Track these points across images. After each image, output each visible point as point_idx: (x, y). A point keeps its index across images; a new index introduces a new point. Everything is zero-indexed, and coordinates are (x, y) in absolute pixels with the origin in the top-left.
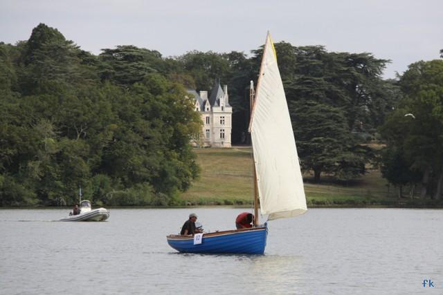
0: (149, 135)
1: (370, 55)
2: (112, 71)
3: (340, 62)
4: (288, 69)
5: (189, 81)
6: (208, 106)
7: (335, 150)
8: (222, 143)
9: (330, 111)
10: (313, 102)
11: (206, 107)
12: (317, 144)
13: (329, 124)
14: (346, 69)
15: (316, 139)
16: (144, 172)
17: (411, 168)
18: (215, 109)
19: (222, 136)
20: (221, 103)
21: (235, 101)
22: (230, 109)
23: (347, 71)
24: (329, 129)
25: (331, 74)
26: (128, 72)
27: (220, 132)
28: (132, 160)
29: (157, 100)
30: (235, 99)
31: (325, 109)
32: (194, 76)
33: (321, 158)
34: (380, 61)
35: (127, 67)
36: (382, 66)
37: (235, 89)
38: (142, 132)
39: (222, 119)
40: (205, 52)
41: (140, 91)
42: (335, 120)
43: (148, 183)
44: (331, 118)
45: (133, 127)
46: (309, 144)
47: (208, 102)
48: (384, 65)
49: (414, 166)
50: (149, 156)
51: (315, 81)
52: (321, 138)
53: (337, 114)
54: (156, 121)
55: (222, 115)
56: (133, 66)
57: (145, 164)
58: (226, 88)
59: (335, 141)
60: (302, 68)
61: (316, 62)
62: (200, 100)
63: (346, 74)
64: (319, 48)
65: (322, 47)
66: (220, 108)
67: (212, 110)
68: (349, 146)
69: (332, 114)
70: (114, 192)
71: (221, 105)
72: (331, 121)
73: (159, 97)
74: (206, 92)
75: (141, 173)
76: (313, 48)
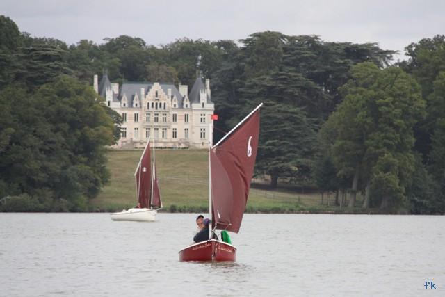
0: (51, 139)
1: (375, 45)
2: (24, 71)
3: (337, 54)
4: (273, 62)
5: (171, 74)
6: (186, 102)
7: (289, 154)
8: (203, 143)
9: (287, 112)
10: (271, 102)
11: (185, 103)
12: (270, 147)
13: (285, 126)
14: (342, 61)
15: (270, 141)
16: (42, 176)
17: (337, 175)
18: (196, 106)
19: (203, 135)
20: (201, 99)
21: (220, 96)
22: (212, 106)
23: (345, 64)
24: (284, 131)
25: (325, 67)
26: (42, 72)
27: (200, 131)
28: (28, 165)
29: (64, 103)
30: (220, 94)
31: (282, 109)
32: (177, 68)
33: (274, 162)
34: (387, 52)
35: (41, 68)
36: (388, 58)
37: (221, 83)
38: (44, 136)
39: (203, 117)
40: (194, 40)
41: (47, 93)
42: (291, 121)
43: (48, 188)
44: (287, 119)
45: (35, 131)
46: (263, 147)
47: (187, 97)
48: (392, 56)
49: (340, 172)
50: (50, 161)
51: (290, 77)
52: (276, 141)
53: (295, 116)
54: (61, 125)
55: (203, 113)
56: (48, 66)
57: (44, 169)
58: (208, 82)
59: (291, 144)
60: (293, 60)
61: (309, 54)
62: (179, 95)
63: (342, 67)
64: (314, 38)
65: (316, 37)
66: (201, 105)
67: (191, 106)
68: (306, 150)
69: (289, 115)
70: (8, 197)
71: (202, 101)
72: (287, 123)
73: (66, 99)
74: (187, 86)
75: (40, 179)
76: (307, 37)
